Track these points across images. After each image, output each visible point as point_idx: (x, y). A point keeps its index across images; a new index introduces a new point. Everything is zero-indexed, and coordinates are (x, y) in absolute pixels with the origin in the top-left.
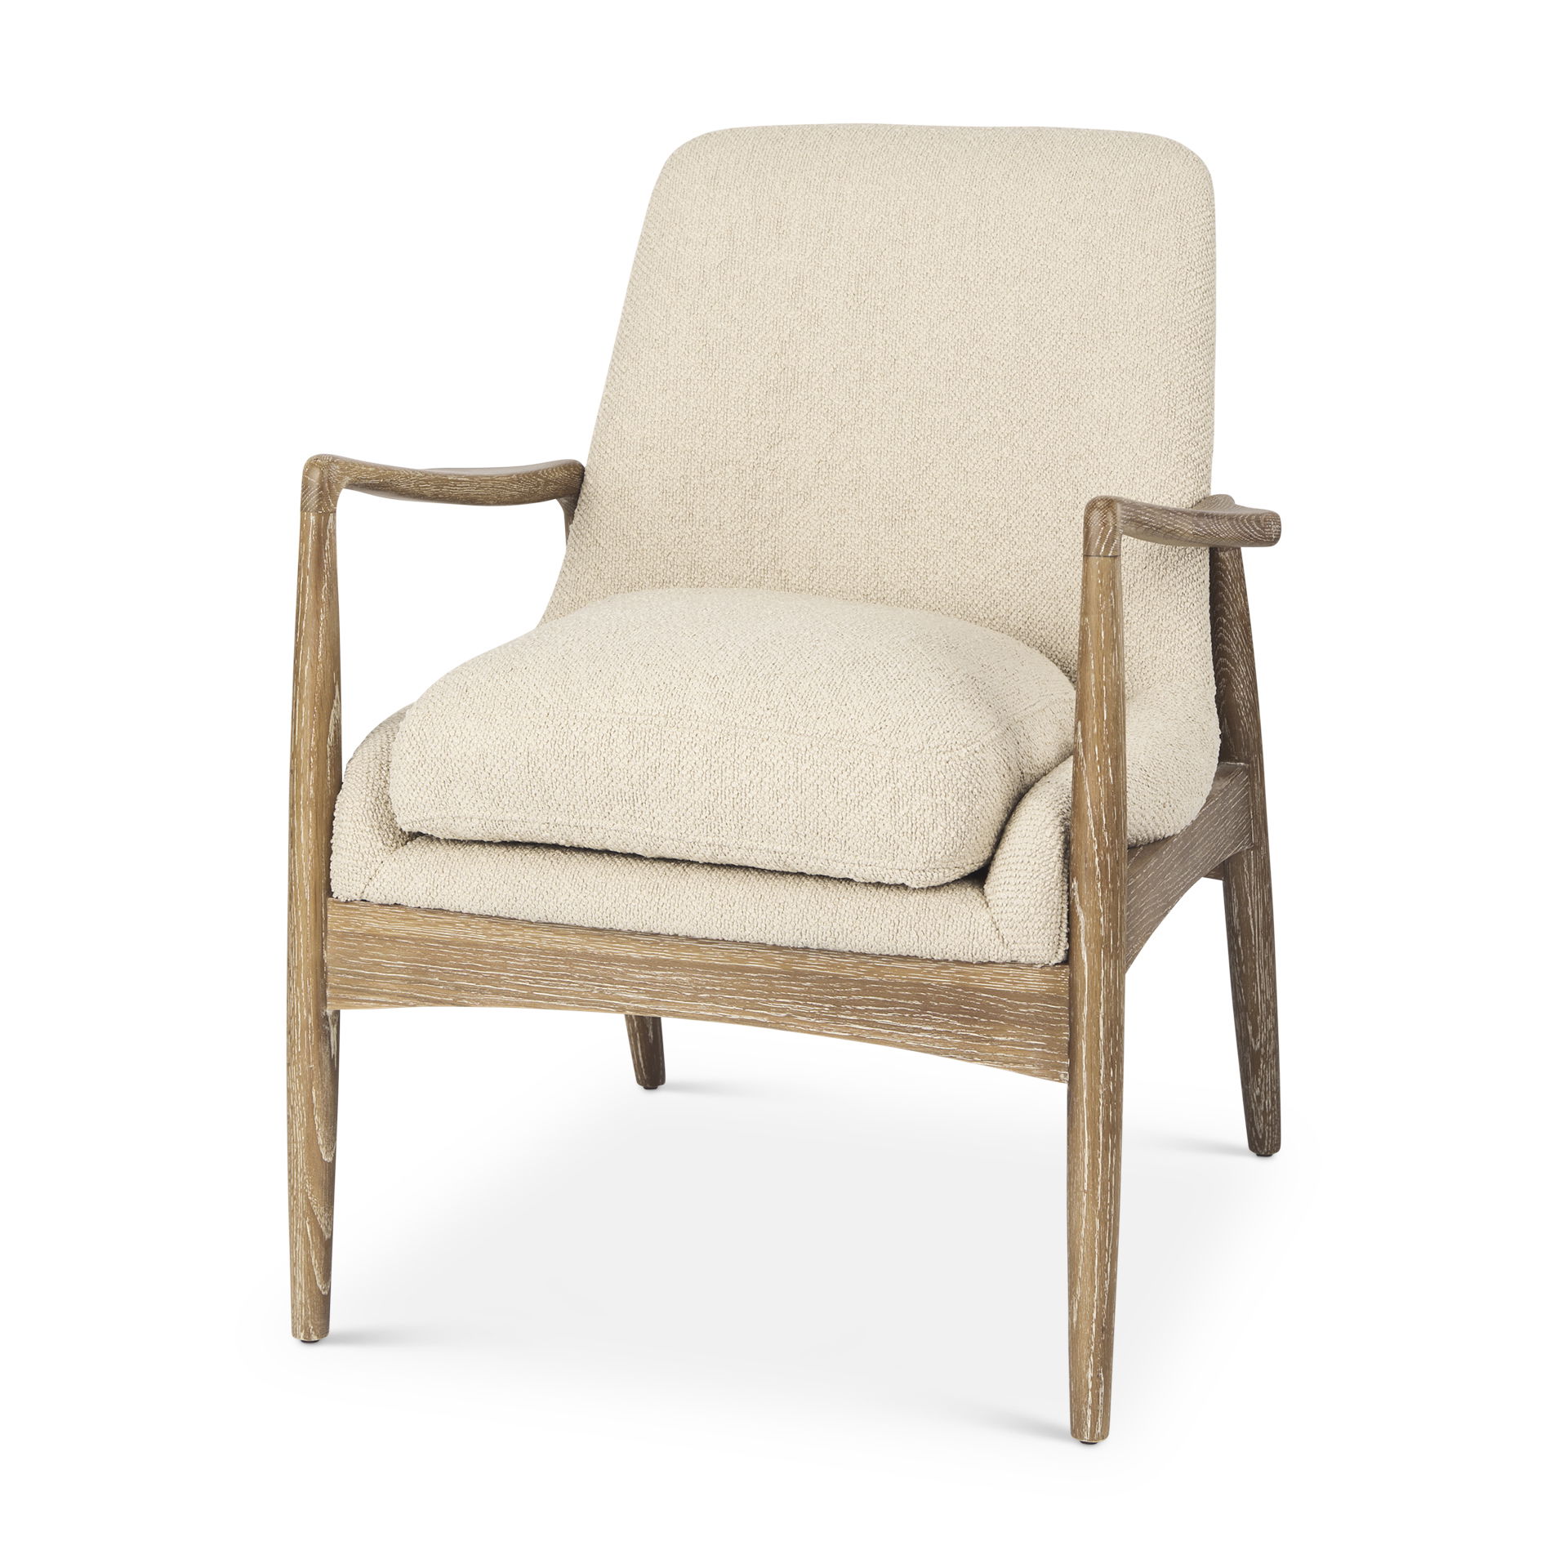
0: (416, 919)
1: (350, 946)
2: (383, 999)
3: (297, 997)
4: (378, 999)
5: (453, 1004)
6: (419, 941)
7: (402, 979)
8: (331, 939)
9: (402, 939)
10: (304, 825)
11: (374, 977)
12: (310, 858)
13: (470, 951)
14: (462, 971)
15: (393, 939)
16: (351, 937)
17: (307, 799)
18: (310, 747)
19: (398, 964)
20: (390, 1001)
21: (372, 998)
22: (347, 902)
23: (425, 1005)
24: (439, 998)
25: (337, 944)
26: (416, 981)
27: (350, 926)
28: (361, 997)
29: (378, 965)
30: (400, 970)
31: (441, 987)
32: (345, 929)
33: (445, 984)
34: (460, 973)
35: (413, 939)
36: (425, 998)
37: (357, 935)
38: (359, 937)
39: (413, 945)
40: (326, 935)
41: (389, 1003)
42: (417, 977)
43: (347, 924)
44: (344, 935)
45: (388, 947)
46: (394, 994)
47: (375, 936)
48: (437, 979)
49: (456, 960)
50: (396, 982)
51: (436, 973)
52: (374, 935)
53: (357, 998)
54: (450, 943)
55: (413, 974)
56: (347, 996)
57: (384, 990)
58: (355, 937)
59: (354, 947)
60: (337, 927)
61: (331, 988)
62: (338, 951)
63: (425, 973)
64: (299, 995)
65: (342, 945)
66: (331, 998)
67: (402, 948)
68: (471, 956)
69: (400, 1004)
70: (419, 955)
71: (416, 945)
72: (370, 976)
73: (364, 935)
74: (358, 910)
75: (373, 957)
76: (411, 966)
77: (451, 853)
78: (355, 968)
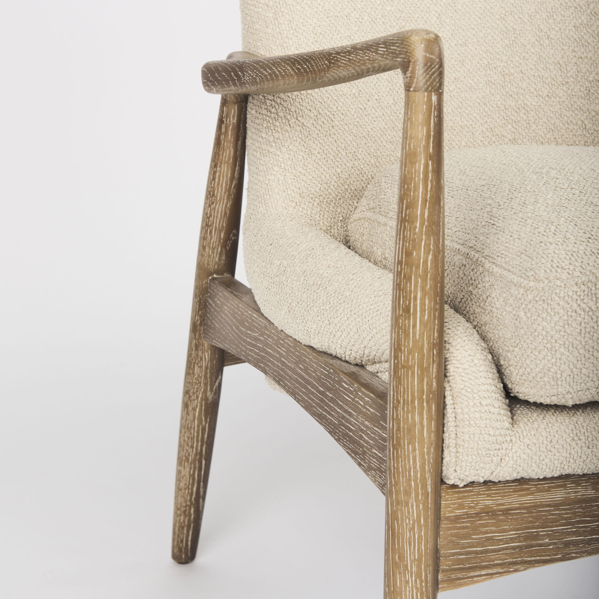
0: (528, 489)
1: (463, 528)
2: (495, 571)
3: (417, 588)
4: (490, 571)
5: (561, 560)
6: (529, 509)
7: (513, 548)
8: (444, 525)
9: (516, 510)
10: (427, 419)
11: (487, 552)
12: (432, 450)
13: (579, 508)
14: (571, 528)
15: (506, 512)
16: (464, 518)
17: (431, 392)
18: (434, 339)
19: (511, 535)
20: (502, 571)
21: (483, 572)
22: (465, 486)
23: (534, 567)
24: (548, 558)
25: (450, 529)
26: (527, 547)
27: (464, 508)
28: (472, 574)
29: (489, 540)
30: (512, 540)
31: (551, 547)
32: (459, 512)
33: (555, 544)
34: (569, 530)
35: (525, 508)
36: (535, 561)
37: (468, 516)
38: (472, 517)
39: (525, 513)
40: (440, 522)
41: (500, 573)
42: (529, 542)
43: (461, 506)
44: (457, 518)
45: (502, 521)
46: (505, 563)
47: (487, 513)
48: (547, 540)
49: (566, 519)
50: (508, 551)
51: (547, 535)
52: (489, 512)
53: (469, 575)
54: (561, 505)
55: (525, 540)
56: (459, 576)
57: (496, 562)
58: (468, 518)
59: (467, 527)
60: (451, 512)
61: (443, 571)
62: (451, 535)
63: (537, 537)
64: (419, 586)
65: (455, 528)
66: (443, 581)
67: (515, 519)
68: (580, 512)
69: (511, 572)
70: (531, 522)
71: (528, 513)
72: (482, 552)
73: (477, 514)
74: (472, 491)
75: (487, 532)
76: (522, 533)
77: (575, 420)
78: (468, 547)
